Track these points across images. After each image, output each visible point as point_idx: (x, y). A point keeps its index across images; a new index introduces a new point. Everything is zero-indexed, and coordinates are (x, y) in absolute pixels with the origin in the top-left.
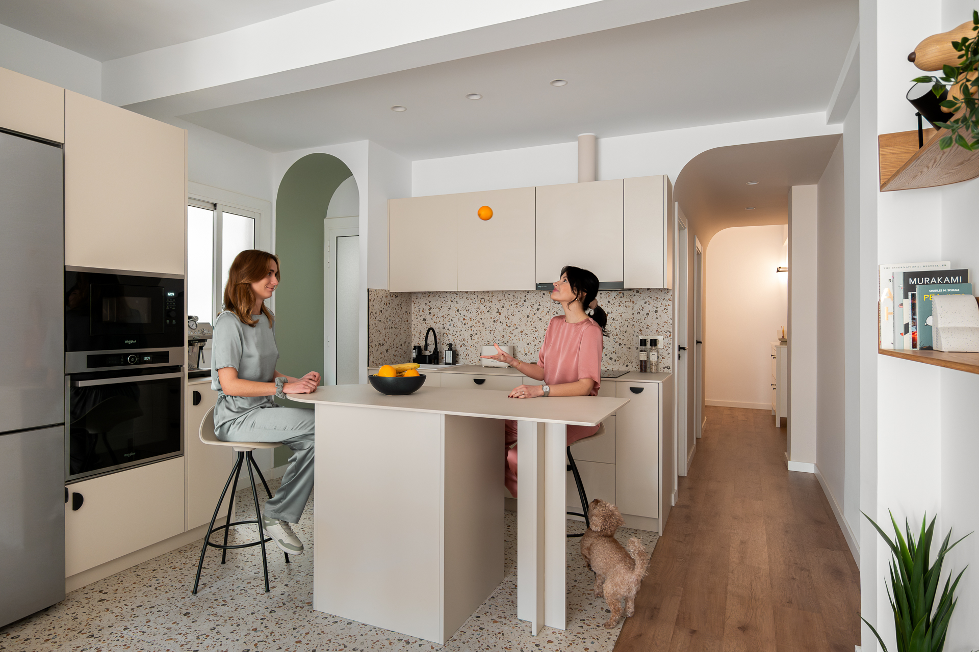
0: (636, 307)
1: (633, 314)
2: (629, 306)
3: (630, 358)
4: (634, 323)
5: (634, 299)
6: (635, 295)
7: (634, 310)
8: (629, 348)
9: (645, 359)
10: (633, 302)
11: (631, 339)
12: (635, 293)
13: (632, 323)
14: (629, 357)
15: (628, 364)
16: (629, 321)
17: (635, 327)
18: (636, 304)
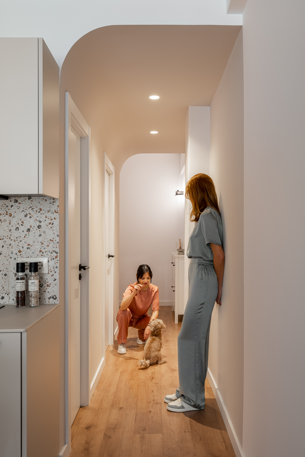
0: (14, 221)
1: (10, 230)
2: (5, 220)
3: (6, 288)
4: (11, 242)
5: (12, 211)
6: (12, 206)
7: (11, 225)
8: (5, 275)
9: (23, 289)
10: (11, 215)
11: (8, 263)
12: (12, 203)
13: (9, 242)
14: (5, 286)
15: (4, 295)
16: (5, 239)
17: (12, 248)
18: (14, 217)
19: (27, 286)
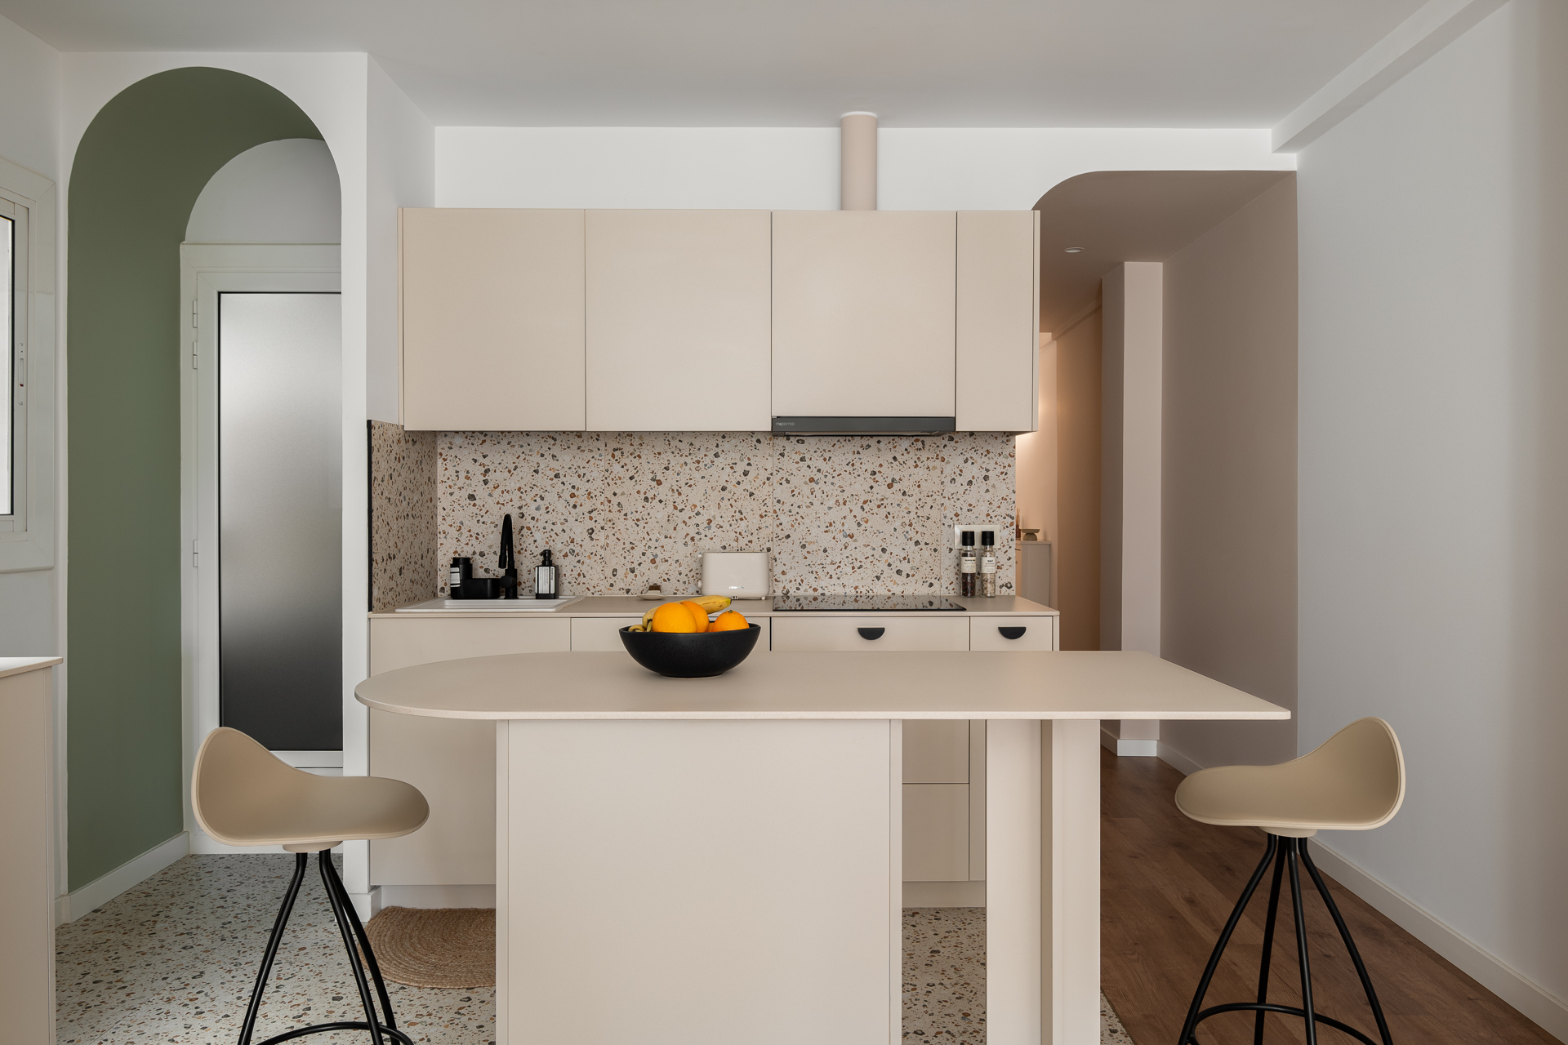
0: (948, 469)
1: (942, 483)
2: (935, 468)
3: (936, 570)
4: (943, 501)
5: (945, 453)
6: (945, 446)
7: (944, 475)
8: (935, 550)
10: (943, 460)
11: (939, 532)
12: (946, 442)
13: (940, 500)
14: (935, 568)
15: (933, 581)
16: (935, 496)
17: (945, 509)
18: (948, 462)
19: (979, 565)
